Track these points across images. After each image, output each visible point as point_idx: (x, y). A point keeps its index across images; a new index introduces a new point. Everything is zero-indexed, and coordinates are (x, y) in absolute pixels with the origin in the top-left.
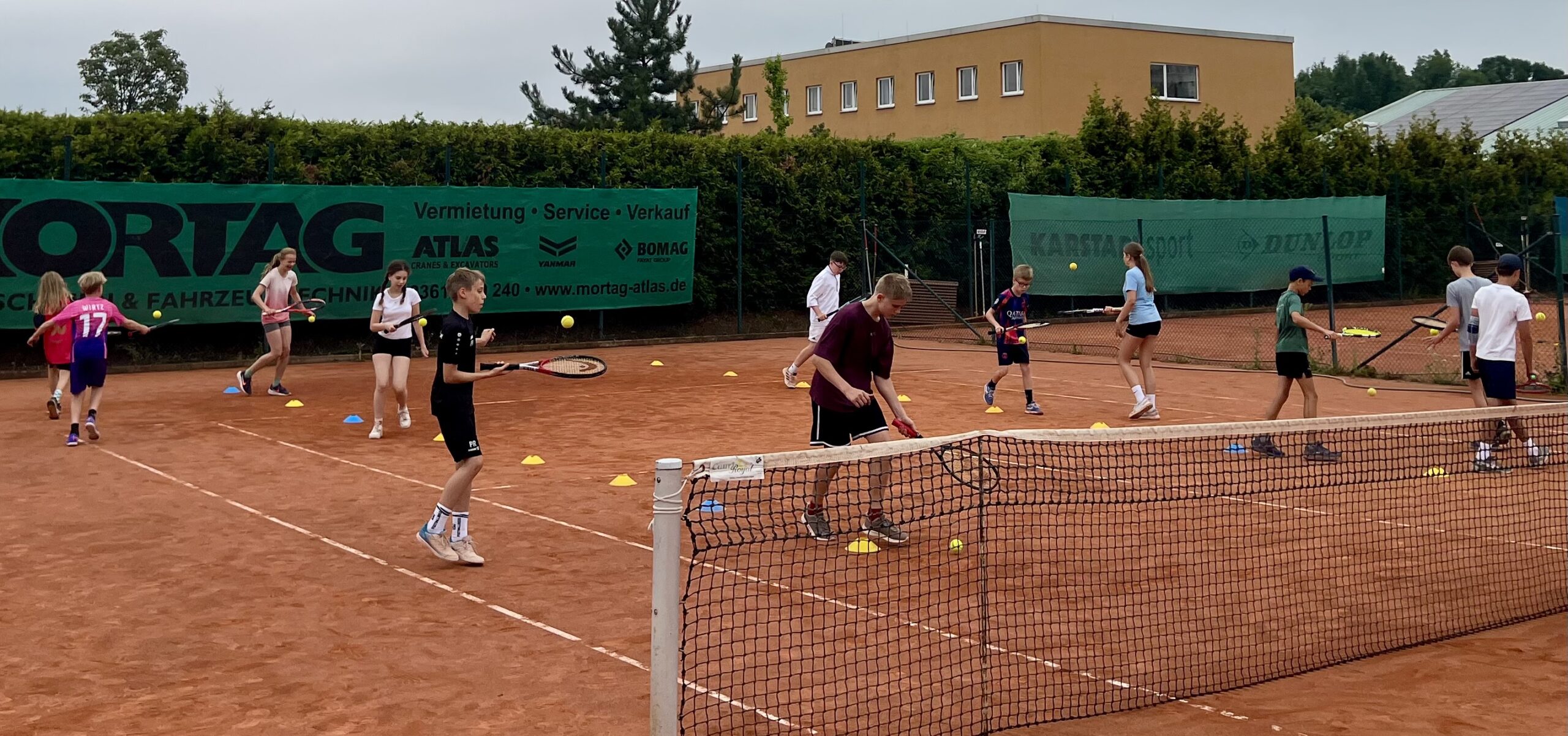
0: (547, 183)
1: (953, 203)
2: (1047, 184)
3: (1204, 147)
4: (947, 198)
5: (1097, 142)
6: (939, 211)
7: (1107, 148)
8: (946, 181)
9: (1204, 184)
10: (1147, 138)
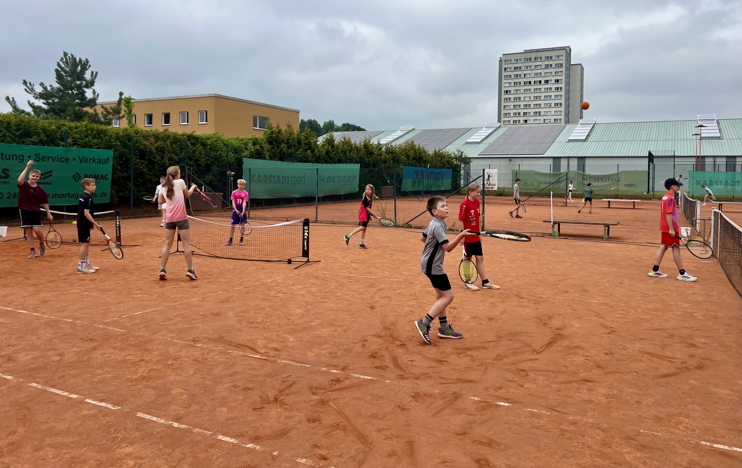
0: (34, 143)
1: (220, 161)
2: (255, 155)
3: (306, 144)
4: (218, 159)
5: (270, 140)
6: (214, 164)
7: (274, 142)
8: (217, 152)
9: (307, 157)
10: (288, 140)
